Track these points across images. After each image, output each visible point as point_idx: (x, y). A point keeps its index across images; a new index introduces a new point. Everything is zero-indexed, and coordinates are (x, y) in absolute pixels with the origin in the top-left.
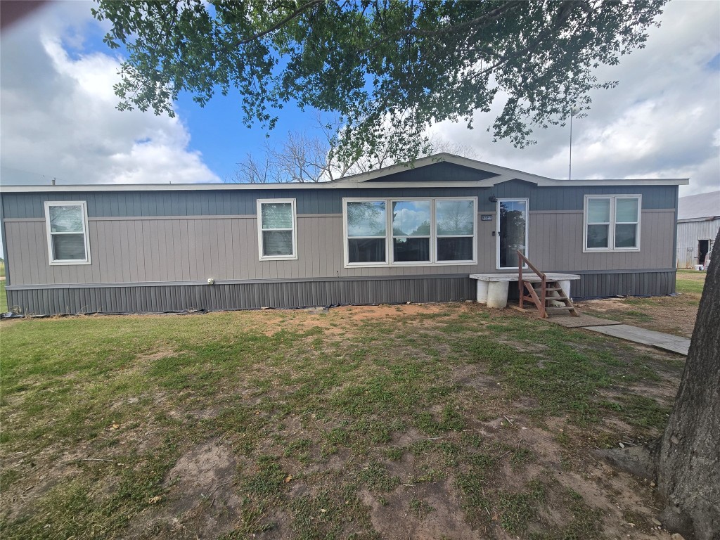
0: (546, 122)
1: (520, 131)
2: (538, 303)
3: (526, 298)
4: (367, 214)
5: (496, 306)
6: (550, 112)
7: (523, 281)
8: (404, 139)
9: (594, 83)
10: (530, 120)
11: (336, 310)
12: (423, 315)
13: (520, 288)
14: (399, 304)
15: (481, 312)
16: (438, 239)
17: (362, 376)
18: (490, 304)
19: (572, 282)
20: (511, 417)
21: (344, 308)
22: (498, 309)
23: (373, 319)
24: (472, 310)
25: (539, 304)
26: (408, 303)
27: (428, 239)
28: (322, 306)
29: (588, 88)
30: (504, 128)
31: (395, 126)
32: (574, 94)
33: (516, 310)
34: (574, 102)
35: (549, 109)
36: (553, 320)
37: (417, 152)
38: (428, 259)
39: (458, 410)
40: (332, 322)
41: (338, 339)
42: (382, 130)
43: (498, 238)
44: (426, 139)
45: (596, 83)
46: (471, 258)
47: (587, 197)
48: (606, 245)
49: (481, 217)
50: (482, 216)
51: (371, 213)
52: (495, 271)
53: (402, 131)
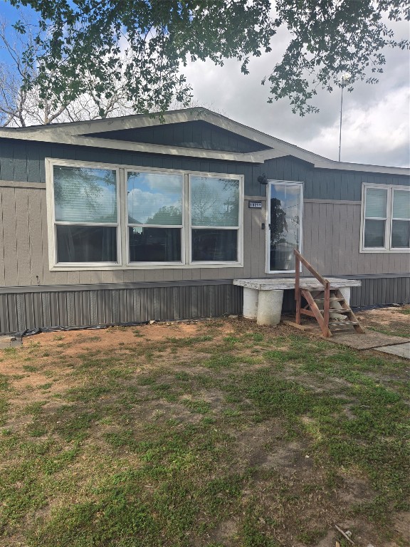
0: (331, 82)
1: (301, 90)
2: (319, 317)
3: (304, 311)
4: (83, 191)
5: (269, 323)
6: (337, 70)
7: (301, 290)
8: (149, 73)
9: (389, 39)
10: (314, 76)
11: (36, 340)
12: (174, 341)
13: (296, 298)
14: (138, 324)
15: (252, 332)
16: (193, 231)
17: (87, 476)
18: (261, 320)
19: (352, 288)
20: (346, 527)
21: (50, 335)
22: (271, 327)
23: (99, 352)
24: (240, 330)
25: (321, 319)
26: (152, 322)
27: (179, 230)
28: (11, 334)
29: (382, 44)
30: (282, 84)
31: (134, 48)
32: (367, 50)
33: (293, 328)
34: (367, 59)
35: (336, 65)
36: (339, 340)
37: (168, 97)
38: (179, 259)
39: (264, 528)
40: (27, 363)
41: (38, 397)
42: (115, 53)
43: (268, 232)
44: (182, 80)
45: (392, 39)
46: (234, 258)
47: (366, 186)
48: (382, 244)
49: (248, 204)
50: (250, 201)
51: (88, 189)
52: (265, 276)
53: (146, 58)
